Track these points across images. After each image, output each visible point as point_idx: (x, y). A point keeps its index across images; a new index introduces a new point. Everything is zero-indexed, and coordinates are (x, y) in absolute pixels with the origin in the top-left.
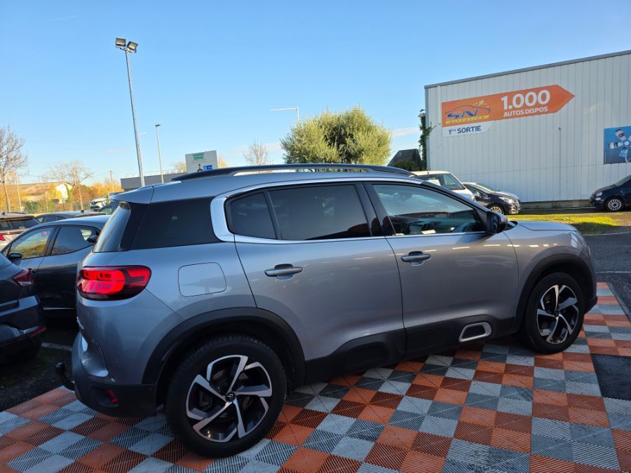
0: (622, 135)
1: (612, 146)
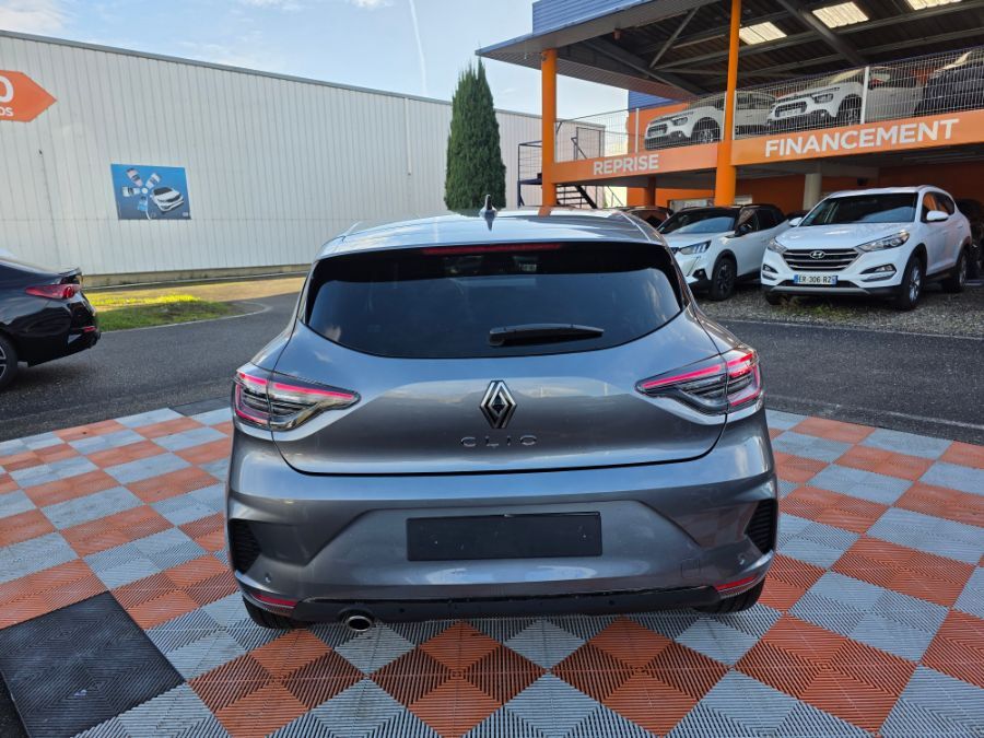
0: (137, 178)
1: (126, 193)
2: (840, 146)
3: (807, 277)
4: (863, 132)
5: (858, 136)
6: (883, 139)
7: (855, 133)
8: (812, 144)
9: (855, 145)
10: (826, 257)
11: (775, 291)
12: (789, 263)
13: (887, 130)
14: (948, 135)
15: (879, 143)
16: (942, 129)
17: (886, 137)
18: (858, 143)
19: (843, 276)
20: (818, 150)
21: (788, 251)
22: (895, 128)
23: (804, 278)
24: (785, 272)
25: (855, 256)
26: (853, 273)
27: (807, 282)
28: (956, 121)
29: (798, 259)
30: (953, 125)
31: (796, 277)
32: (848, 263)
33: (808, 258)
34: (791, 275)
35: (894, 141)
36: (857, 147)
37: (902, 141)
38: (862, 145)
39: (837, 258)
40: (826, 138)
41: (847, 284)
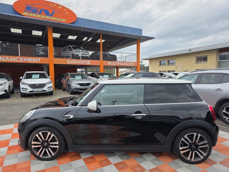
2: (15, 60)
3: (36, 90)
4: (21, 58)
5: (20, 59)
6: (25, 60)
7: (19, 58)
8: (7, 59)
9: (19, 61)
10: (40, 85)
11: (28, 94)
12: (31, 87)
13: (26, 59)
14: (39, 62)
15: (25, 61)
16: (38, 60)
17: (26, 60)
18: (20, 60)
19: (44, 89)
20: (9, 61)
21: (30, 84)
22: (28, 59)
23: (35, 90)
24: (30, 89)
25: (45, 85)
26: (45, 88)
27: (36, 91)
28: (40, 59)
29: (33, 86)
30: (40, 60)
31: (33, 90)
32: (44, 86)
33: (35, 86)
34: (32, 90)
35: (28, 61)
36: (20, 61)
37: (30, 61)
38: (21, 61)
39: (42, 86)
40: (11, 58)
41: (45, 91)
